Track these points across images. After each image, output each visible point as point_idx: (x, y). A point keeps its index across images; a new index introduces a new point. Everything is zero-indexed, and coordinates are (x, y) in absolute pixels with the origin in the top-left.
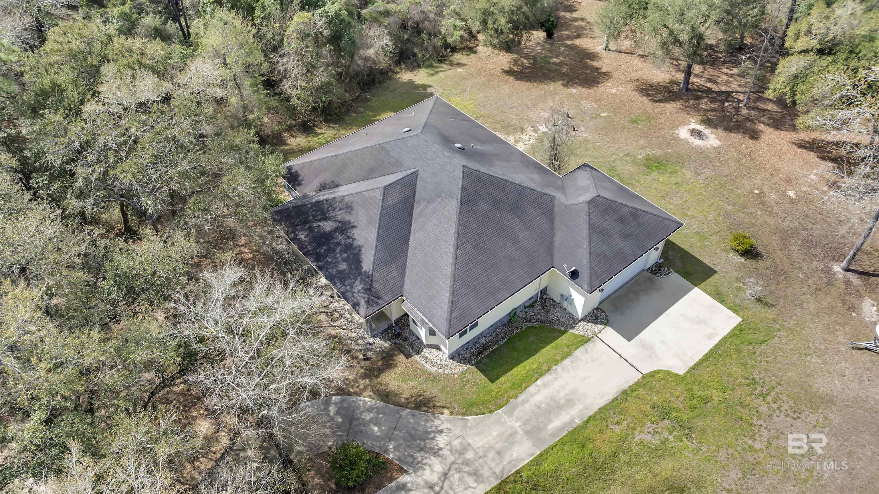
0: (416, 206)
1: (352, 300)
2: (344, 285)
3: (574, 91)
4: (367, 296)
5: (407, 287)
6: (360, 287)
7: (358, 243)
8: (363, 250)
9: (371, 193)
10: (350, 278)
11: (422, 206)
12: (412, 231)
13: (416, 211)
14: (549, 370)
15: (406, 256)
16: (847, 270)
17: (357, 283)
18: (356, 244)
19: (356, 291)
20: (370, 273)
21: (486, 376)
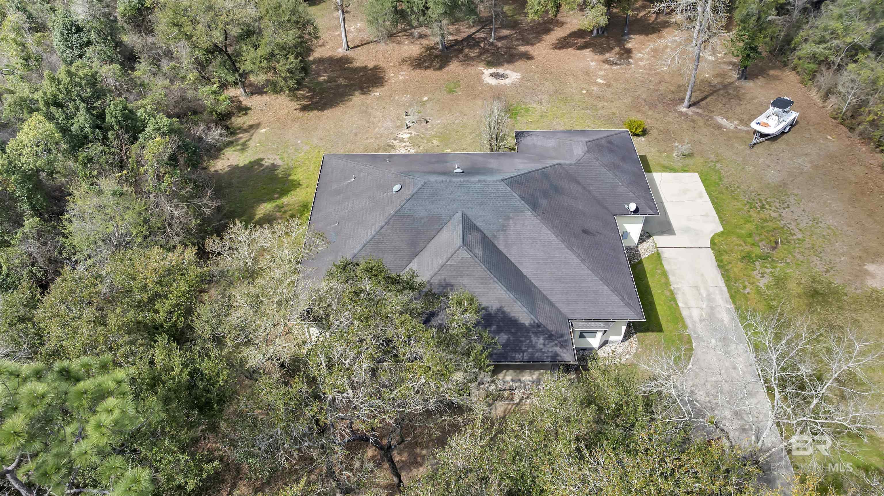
0: (496, 243)
1: (547, 357)
2: (523, 352)
3: (378, 94)
4: (556, 342)
5: (565, 310)
6: (541, 340)
7: (494, 308)
8: (507, 309)
9: (456, 258)
10: (522, 342)
11: (501, 238)
12: (516, 264)
13: (501, 246)
14: (672, 293)
15: (535, 287)
16: (689, 107)
17: (534, 339)
18: (493, 309)
19: (542, 346)
20: (537, 321)
21: (653, 331)
